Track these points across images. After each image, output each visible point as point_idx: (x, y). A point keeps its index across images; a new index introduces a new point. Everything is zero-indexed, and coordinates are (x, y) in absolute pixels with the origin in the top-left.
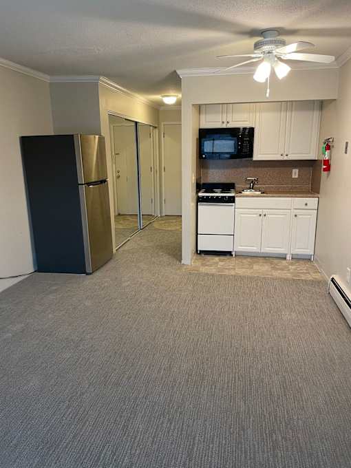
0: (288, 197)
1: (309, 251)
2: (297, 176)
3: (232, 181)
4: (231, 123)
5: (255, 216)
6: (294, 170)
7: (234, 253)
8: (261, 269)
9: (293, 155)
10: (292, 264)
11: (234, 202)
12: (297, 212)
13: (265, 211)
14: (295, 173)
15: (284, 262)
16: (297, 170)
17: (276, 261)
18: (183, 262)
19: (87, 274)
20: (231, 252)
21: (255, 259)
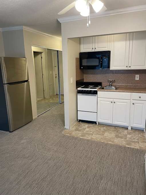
0: (128, 92)
1: (142, 126)
2: (138, 79)
3: (100, 81)
4: (97, 49)
5: (109, 102)
6: (136, 75)
7: (97, 123)
8: (109, 136)
9: (133, 67)
10: (130, 134)
11: (97, 94)
12: (134, 102)
13: (115, 100)
14: (137, 77)
15: (126, 131)
16: (138, 76)
17: (121, 130)
18: (65, 127)
19: (10, 132)
20: (96, 122)
21: (109, 128)
